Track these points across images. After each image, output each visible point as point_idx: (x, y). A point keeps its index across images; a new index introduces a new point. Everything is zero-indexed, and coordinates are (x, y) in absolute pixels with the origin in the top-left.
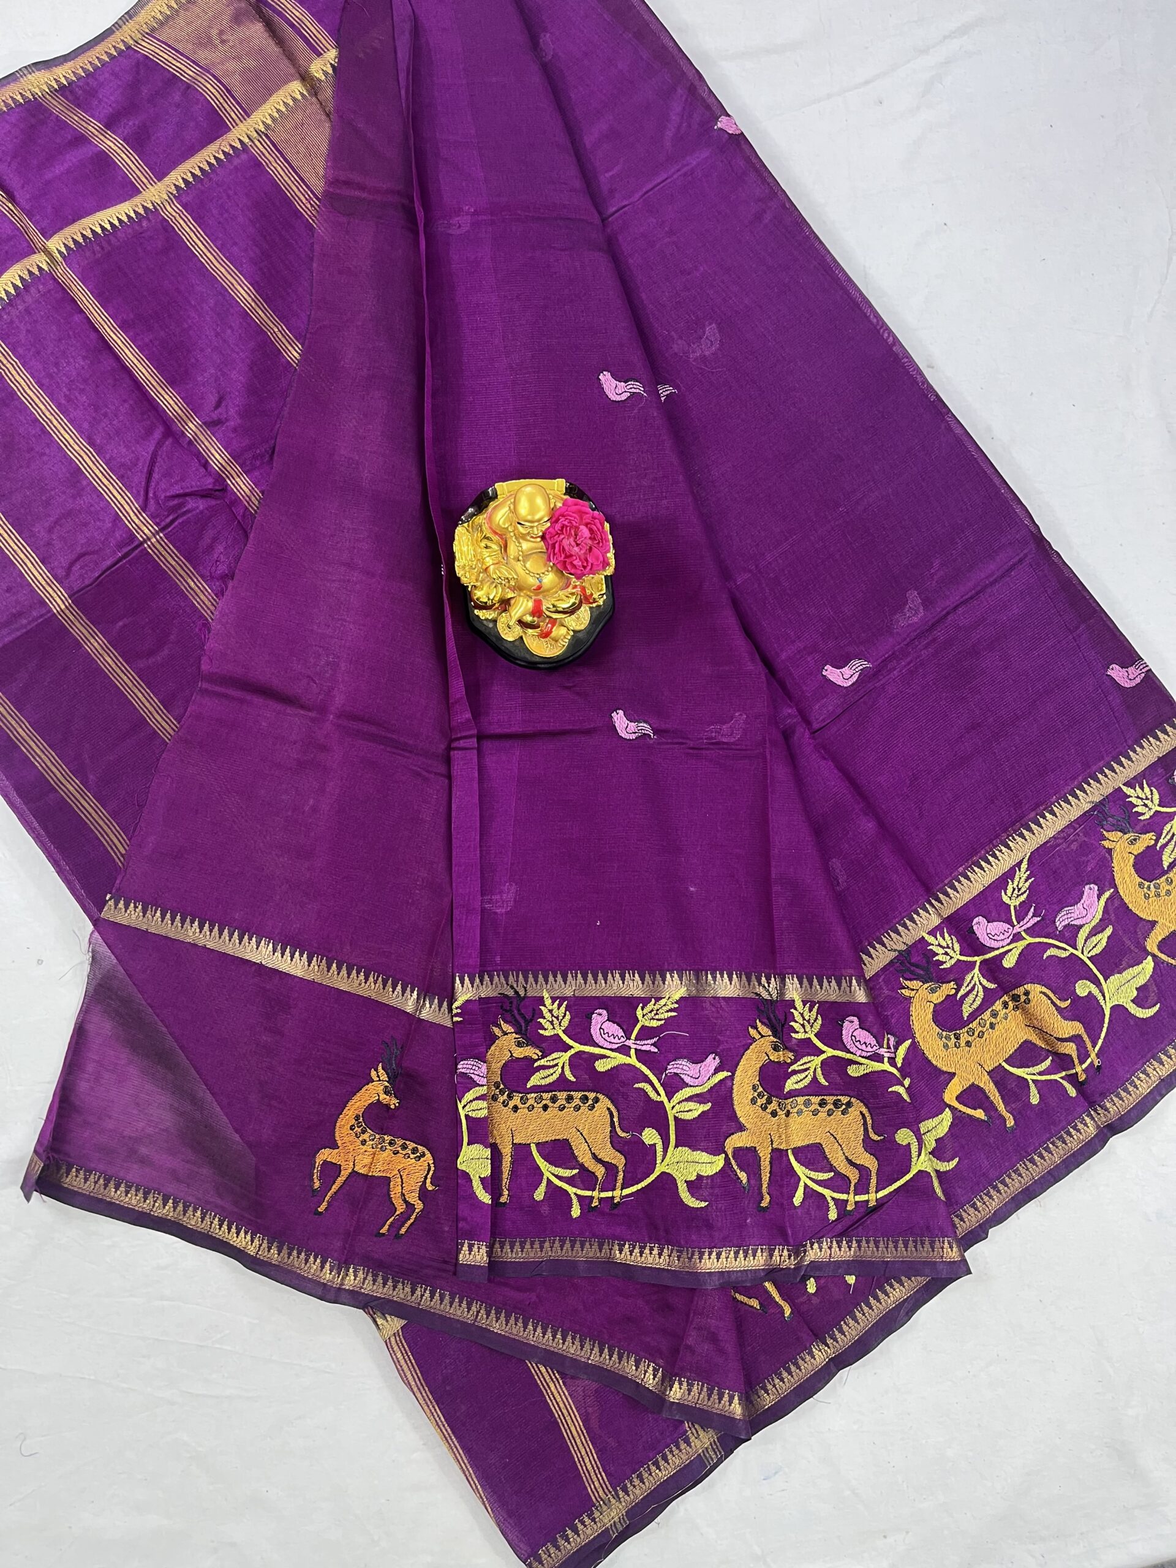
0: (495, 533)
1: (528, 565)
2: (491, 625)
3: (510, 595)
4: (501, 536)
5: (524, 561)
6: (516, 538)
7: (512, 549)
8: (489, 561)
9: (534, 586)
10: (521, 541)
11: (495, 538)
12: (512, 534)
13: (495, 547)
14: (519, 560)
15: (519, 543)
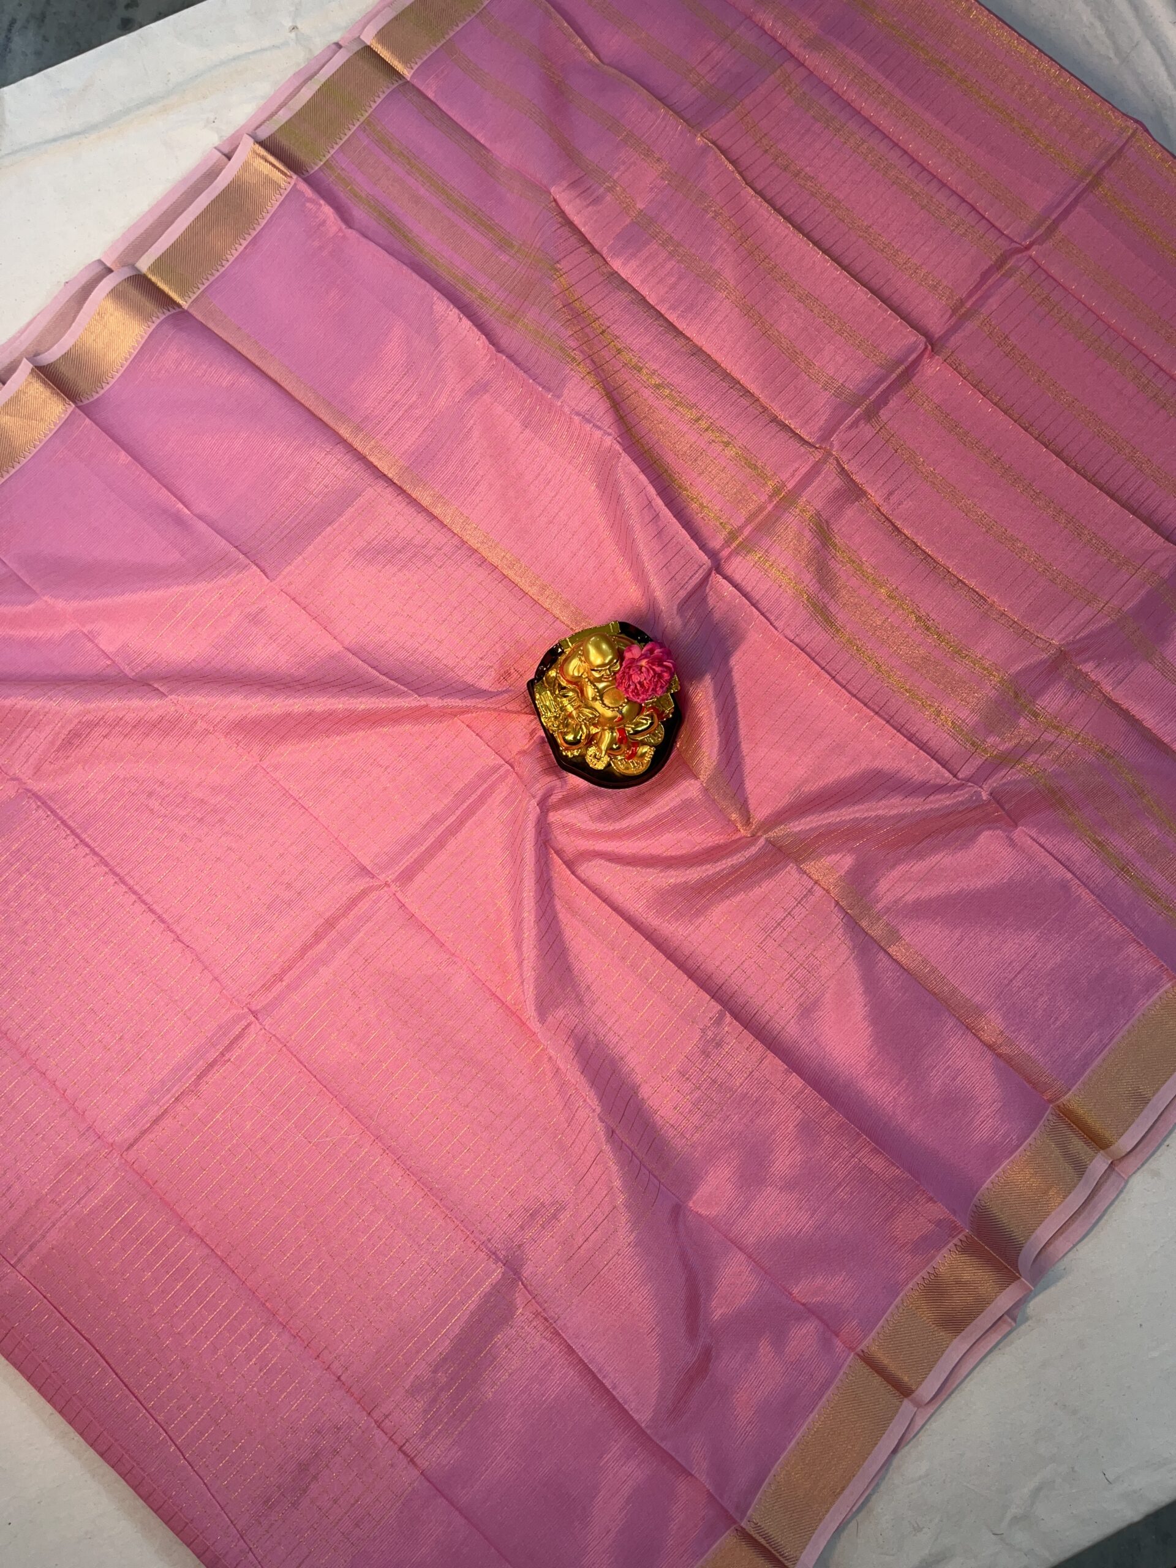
0: (569, 682)
1: (606, 702)
2: (580, 760)
3: (594, 730)
4: (575, 683)
5: (602, 700)
6: (591, 683)
7: (590, 692)
8: (570, 708)
9: (616, 717)
10: (597, 684)
11: (570, 686)
12: (587, 680)
13: (571, 694)
14: (597, 700)
15: (595, 686)
